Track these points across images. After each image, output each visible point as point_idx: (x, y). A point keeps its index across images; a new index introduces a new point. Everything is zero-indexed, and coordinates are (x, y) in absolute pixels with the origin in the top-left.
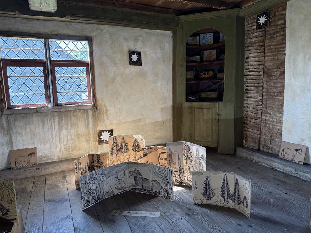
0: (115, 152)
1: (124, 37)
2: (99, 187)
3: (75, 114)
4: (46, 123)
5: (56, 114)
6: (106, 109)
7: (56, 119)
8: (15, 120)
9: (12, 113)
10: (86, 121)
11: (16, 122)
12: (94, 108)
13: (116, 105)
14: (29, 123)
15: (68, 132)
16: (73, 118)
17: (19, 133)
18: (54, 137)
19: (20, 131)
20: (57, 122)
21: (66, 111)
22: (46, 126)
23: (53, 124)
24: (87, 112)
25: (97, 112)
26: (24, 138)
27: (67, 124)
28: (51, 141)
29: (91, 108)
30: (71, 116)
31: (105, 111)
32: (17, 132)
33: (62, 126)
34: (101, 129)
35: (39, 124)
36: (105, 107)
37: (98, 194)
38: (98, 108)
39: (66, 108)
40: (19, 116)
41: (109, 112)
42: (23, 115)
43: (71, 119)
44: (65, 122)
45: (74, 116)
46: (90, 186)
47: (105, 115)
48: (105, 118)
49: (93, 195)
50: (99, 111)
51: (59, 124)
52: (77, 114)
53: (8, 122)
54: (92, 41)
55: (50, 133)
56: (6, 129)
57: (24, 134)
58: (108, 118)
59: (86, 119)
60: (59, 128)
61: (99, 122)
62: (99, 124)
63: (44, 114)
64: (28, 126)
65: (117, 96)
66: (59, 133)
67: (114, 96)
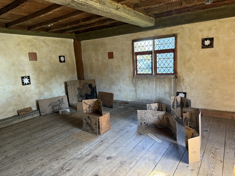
0: (175, 106)
1: (200, 29)
2: (148, 119)
3: (164, 80)
4: (150, 83)
5: (155, 79)
6: (183, 78)
7: (155, 82)
8: (138, 80)
9: (137, 77)
10: (170, 85)
11: (138, 81)
12: (175, 77)
13: (190, 77)
14: (143, 83)
15: (160, 90)
16: (163, 82)
17: (139, 87)
18: (153, 91)
19: (140, 86)
20: (155, 84)
21: (160, 78)
22: (150, 85)
23: (153, 84)
24: (171, 80)
25: (177, 80)
26: (141, 89)
27: (160, 85)
28: (152, 93)
29: (173, 77)
30: (162, 81)
31: (182, 80)
32: (138, 86)
33: (157, 86)
34: (179, 91)
35: (147, 84)
36: (182, 77)
37: (147, 122)
38: (178, 78)
39: (160, 77)
40: (139, 79)
41: (184, 81)
42: (141, 78)
43: (162, 83)
44: (159, 84)
45: (164, 81)
46: (143, 116)
47: (182, 83)
48: (182, 84)
49: (144, 121)
50: (178, 80)
51: (156, 85)
52: (165, 80)
53: (135, 81)
54: (177, 36)
55: (151, 89)
56: (135, 84)
57: (141, 87)
58: (183, 85)
59: (170, 84)
60: (156, 87)
61: (177, 86)
62: (177, 87)
63: (149, 79)
64: (143, 84)
65: (191, 70)
66: (156, 90)
67: (189, 71)
